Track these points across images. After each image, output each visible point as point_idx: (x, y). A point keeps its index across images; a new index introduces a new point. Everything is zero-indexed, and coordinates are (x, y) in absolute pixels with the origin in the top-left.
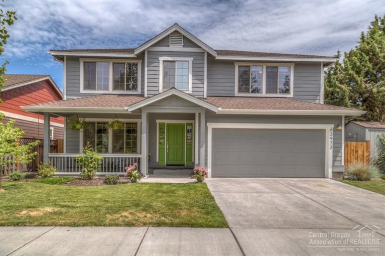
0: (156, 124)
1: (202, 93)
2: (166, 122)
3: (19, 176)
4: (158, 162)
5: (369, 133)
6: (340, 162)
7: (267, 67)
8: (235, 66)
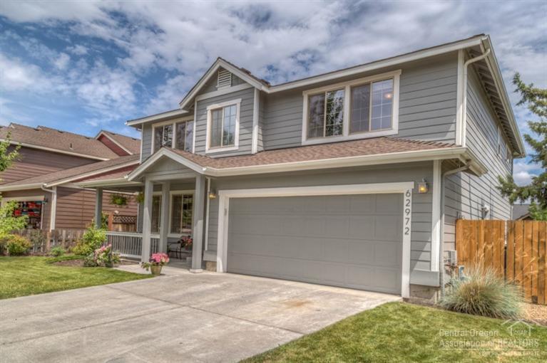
6: (427, 264)
7: (352, 89)
8: (303, 97)
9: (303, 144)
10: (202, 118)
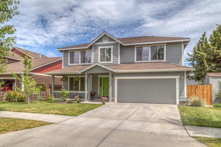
0: (98, 77)
1: (117, 62)
2: (103, 76)
3: (41, 100)
4: (99, 95)
5: (212, 80)
6: (183, 96)
7: (151, 47)
8: (134, 48)
9: (135, 62)
10: (96, 51)
